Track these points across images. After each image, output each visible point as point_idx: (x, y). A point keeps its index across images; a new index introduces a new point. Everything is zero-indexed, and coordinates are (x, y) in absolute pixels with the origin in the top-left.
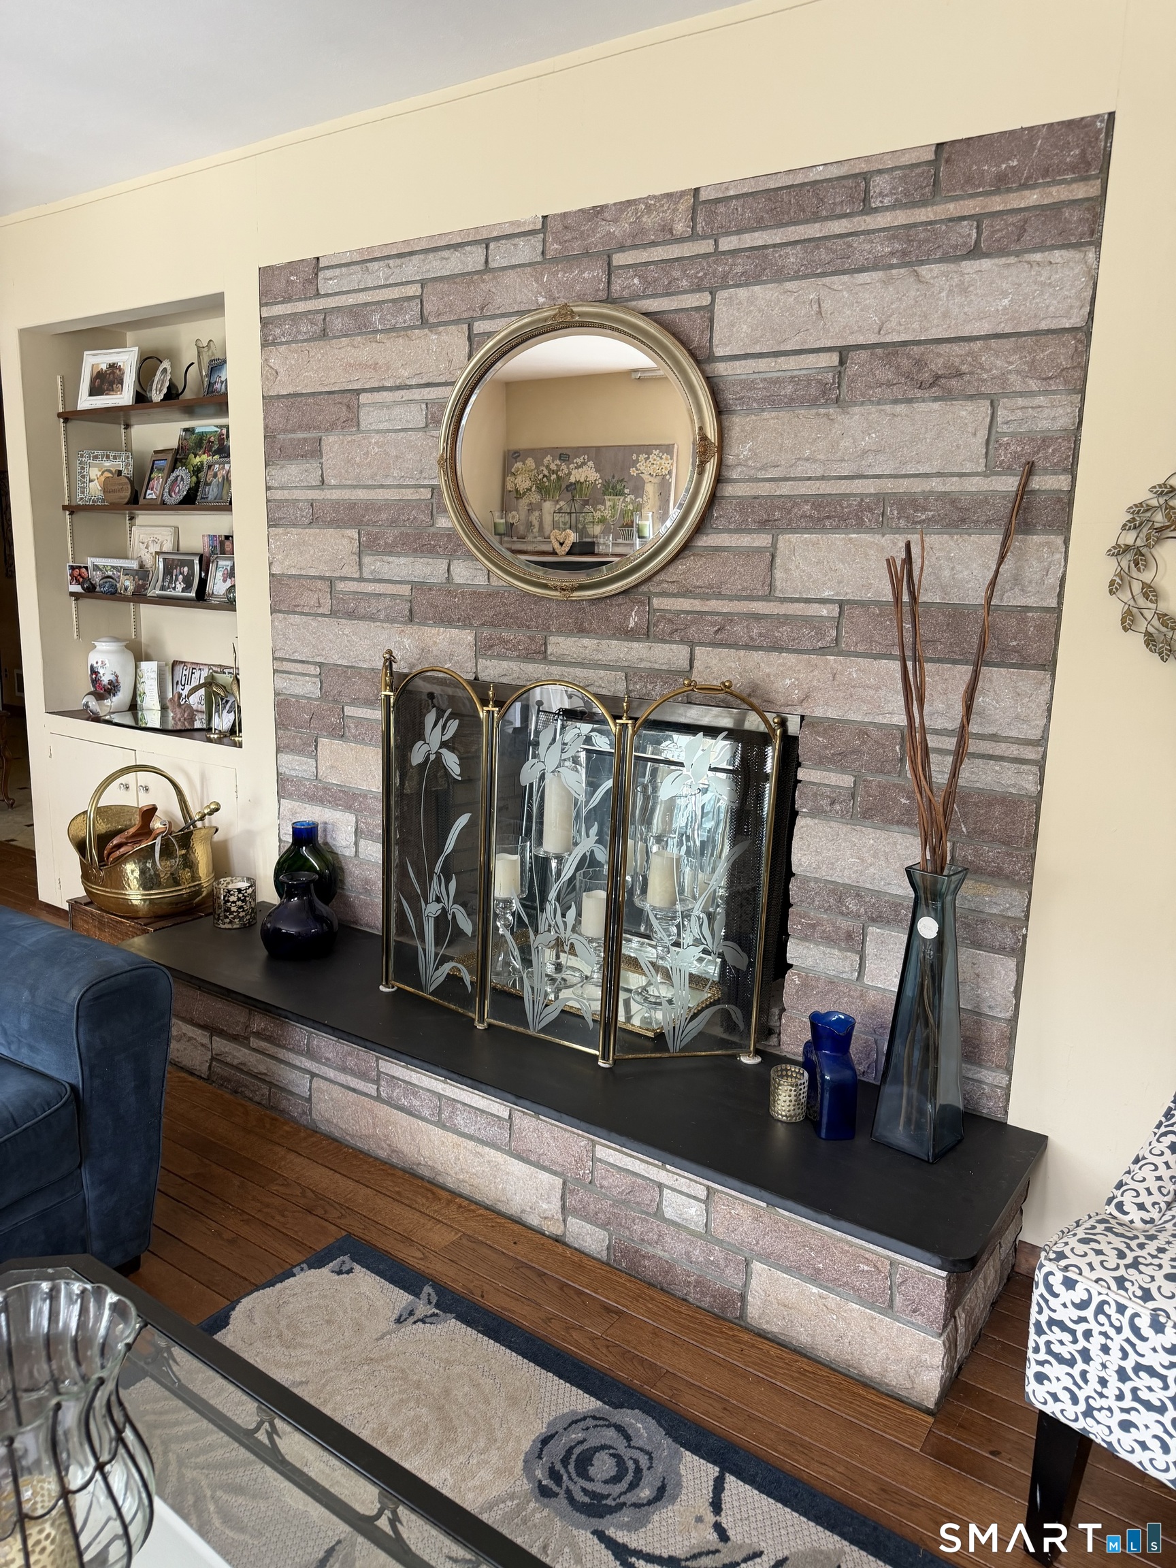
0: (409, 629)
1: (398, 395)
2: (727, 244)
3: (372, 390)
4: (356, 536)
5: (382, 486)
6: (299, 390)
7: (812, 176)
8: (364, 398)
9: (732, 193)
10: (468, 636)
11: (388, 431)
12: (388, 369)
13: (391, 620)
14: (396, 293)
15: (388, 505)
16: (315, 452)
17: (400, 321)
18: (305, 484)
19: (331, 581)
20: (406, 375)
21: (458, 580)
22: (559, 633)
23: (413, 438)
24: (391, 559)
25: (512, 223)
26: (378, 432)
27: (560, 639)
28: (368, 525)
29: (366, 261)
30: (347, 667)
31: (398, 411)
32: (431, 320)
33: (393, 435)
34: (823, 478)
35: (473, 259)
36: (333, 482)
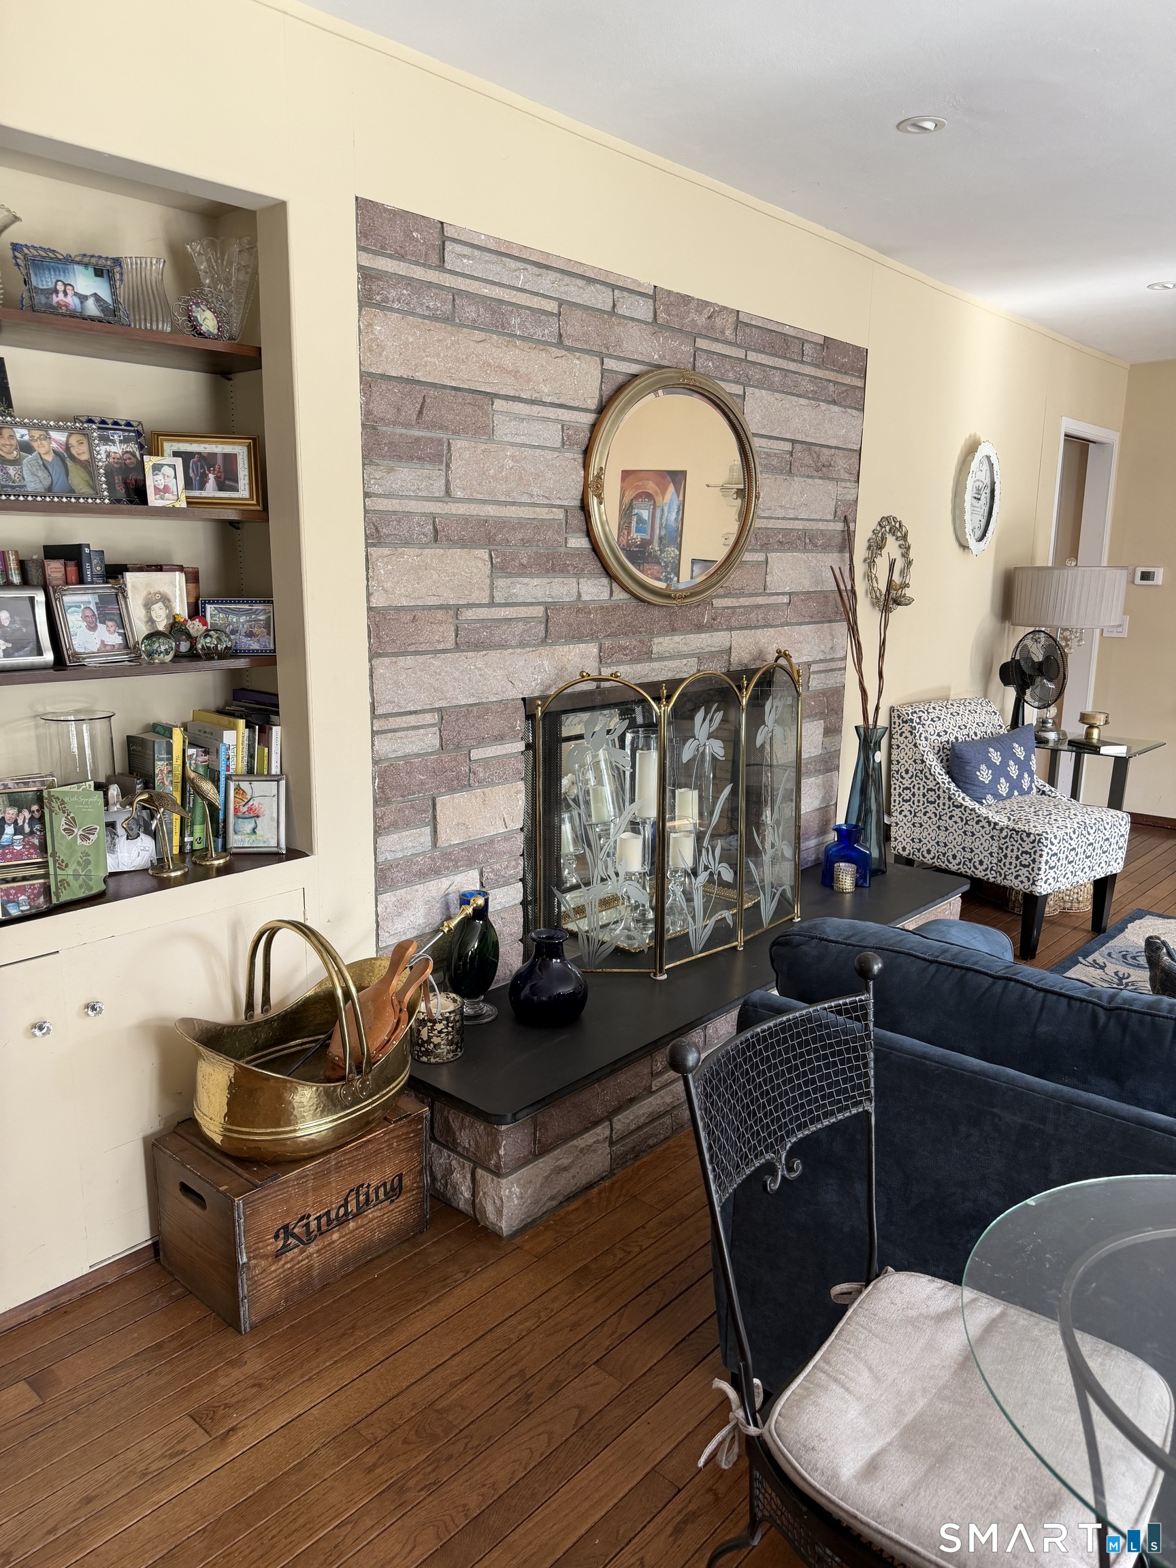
0: (544, 651)
1: (536, 410)
2: (752, 356)
3: (506, 398)
4: (487, 557)
5: (513, 504)
6: (419, 376)
7: (786, 330)
8: (499, 404)
9: (753, 323)
10: (593, 649)
11: (523, 445)
12: (529, 381)
13: (522, 645)
14: (535, 302)
15: (522, 524)
16: (440, 457)
17: (539, 334)
18: (424, 494)
19: (457, 609)
20: (546, 392)
21: (585, 597)
22: (659, 634)
23: (549, 457)
24: (526, 580)
25: (635, 281)
26: (512, 444)
27: (660, 639)
28: (500, 545)
29: (503, 253)
30: (471, 705)
31: (537, 426)
32: (567, 342)
33: (529, 451)
34: (783, 518)
35: (602, 299)
36: (459, 494)
